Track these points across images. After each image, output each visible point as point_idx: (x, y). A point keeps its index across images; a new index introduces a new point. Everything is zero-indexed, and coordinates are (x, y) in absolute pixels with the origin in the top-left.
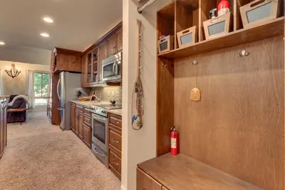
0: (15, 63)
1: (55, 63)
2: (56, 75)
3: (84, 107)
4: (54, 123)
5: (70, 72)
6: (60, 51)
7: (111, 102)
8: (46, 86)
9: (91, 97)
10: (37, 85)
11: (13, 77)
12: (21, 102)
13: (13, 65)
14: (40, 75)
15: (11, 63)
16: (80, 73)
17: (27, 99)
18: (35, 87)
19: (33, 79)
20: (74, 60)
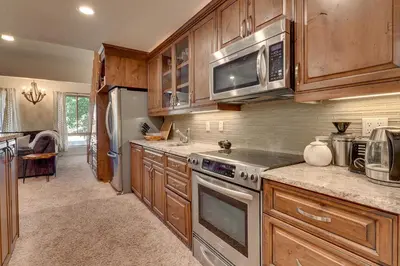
0: (37, 81)
1: (102, 75)
2: (104, 95)
3: (165, 155)
4: (100, 179)
5: (129, 89)
6: (111, 50)
7: (220, 144)
8: (83, 116)
9: (166, 134)
10: (71, 116)
11: (34, 103)
12: (48, 143)
13: (34, 84)
14: (74, 100)
15: (32, 80)
16: (146, 90)
17: (56, 138)
18: (67, 118)
19: (64, 106)
20: (136, 67)
